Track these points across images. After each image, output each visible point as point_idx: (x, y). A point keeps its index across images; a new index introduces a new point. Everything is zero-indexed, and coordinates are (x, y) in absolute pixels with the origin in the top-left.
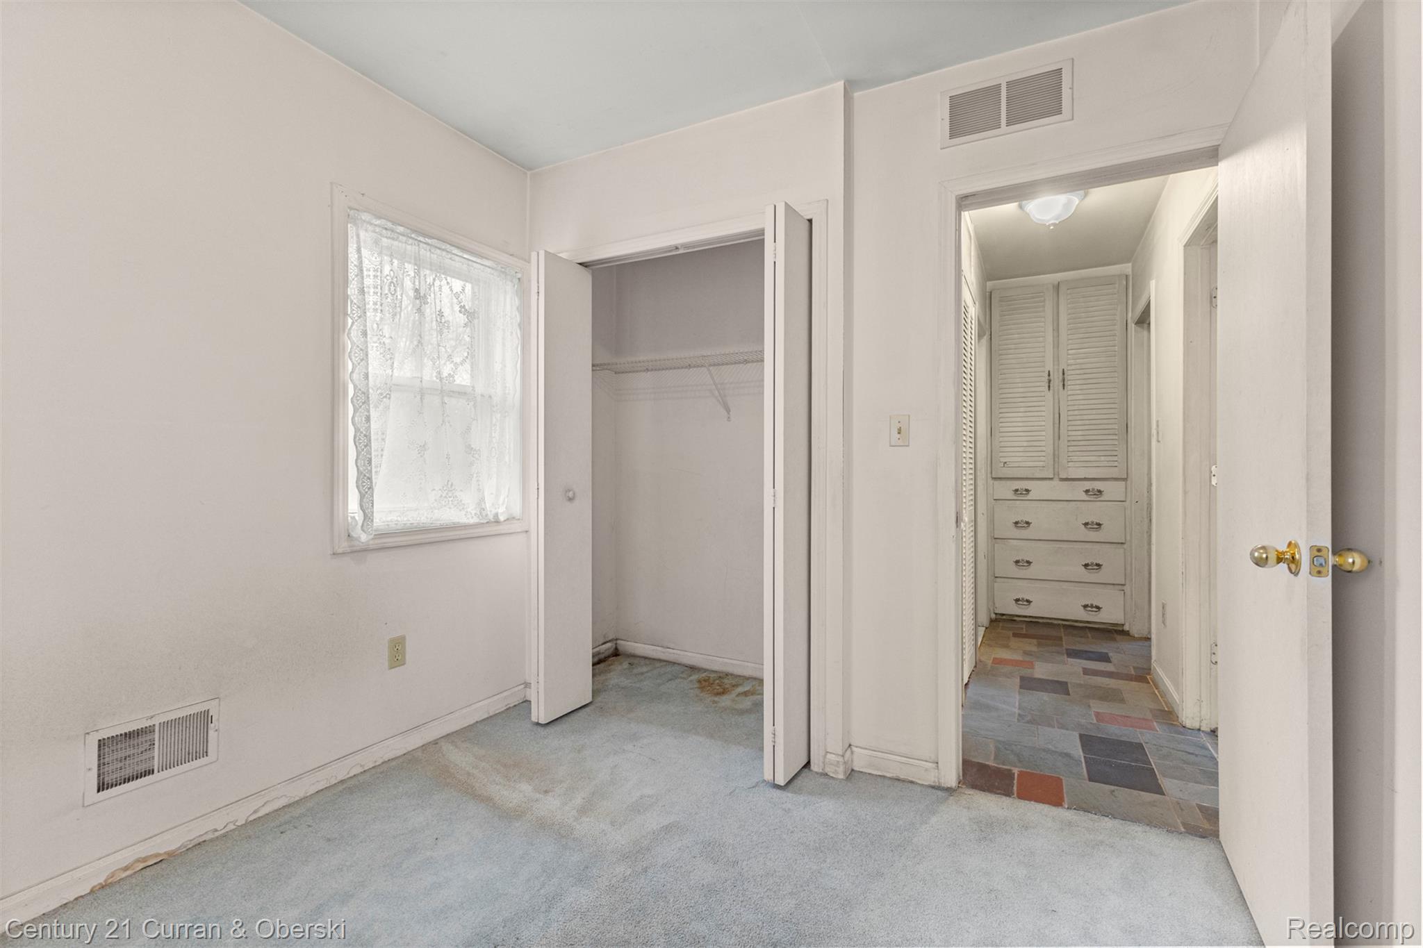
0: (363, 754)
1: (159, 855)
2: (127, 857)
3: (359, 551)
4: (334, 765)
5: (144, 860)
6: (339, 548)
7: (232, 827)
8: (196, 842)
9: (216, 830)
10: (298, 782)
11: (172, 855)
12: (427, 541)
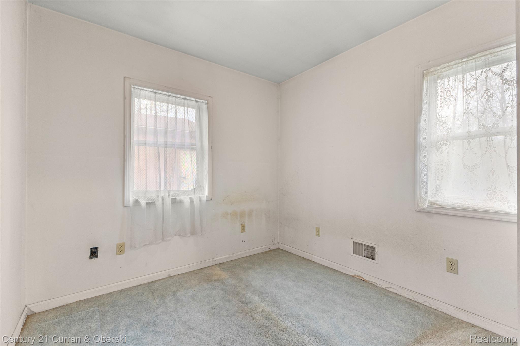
0: (431, 300)
1: (364, 279)
2: (358, 273)
3: (427, 212)
4: (417, 294)
5: (361, 277)
6: (417, 209)
7: (380, 286)
8: (372, 283)
9: (377, 284)
10: (402, 289)
11: (366, 281)
12: (472, 216)
